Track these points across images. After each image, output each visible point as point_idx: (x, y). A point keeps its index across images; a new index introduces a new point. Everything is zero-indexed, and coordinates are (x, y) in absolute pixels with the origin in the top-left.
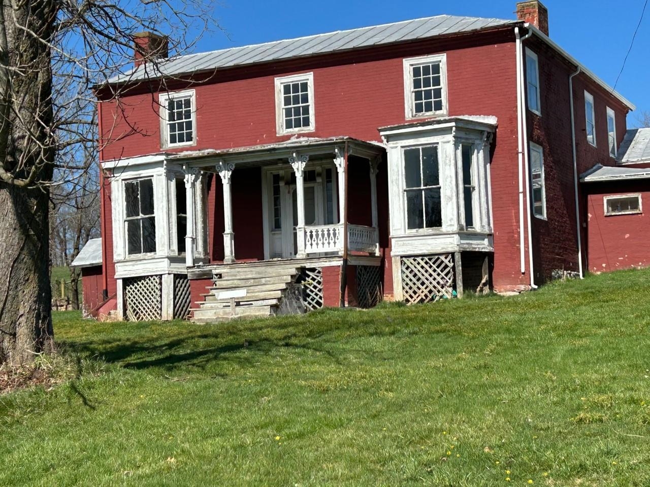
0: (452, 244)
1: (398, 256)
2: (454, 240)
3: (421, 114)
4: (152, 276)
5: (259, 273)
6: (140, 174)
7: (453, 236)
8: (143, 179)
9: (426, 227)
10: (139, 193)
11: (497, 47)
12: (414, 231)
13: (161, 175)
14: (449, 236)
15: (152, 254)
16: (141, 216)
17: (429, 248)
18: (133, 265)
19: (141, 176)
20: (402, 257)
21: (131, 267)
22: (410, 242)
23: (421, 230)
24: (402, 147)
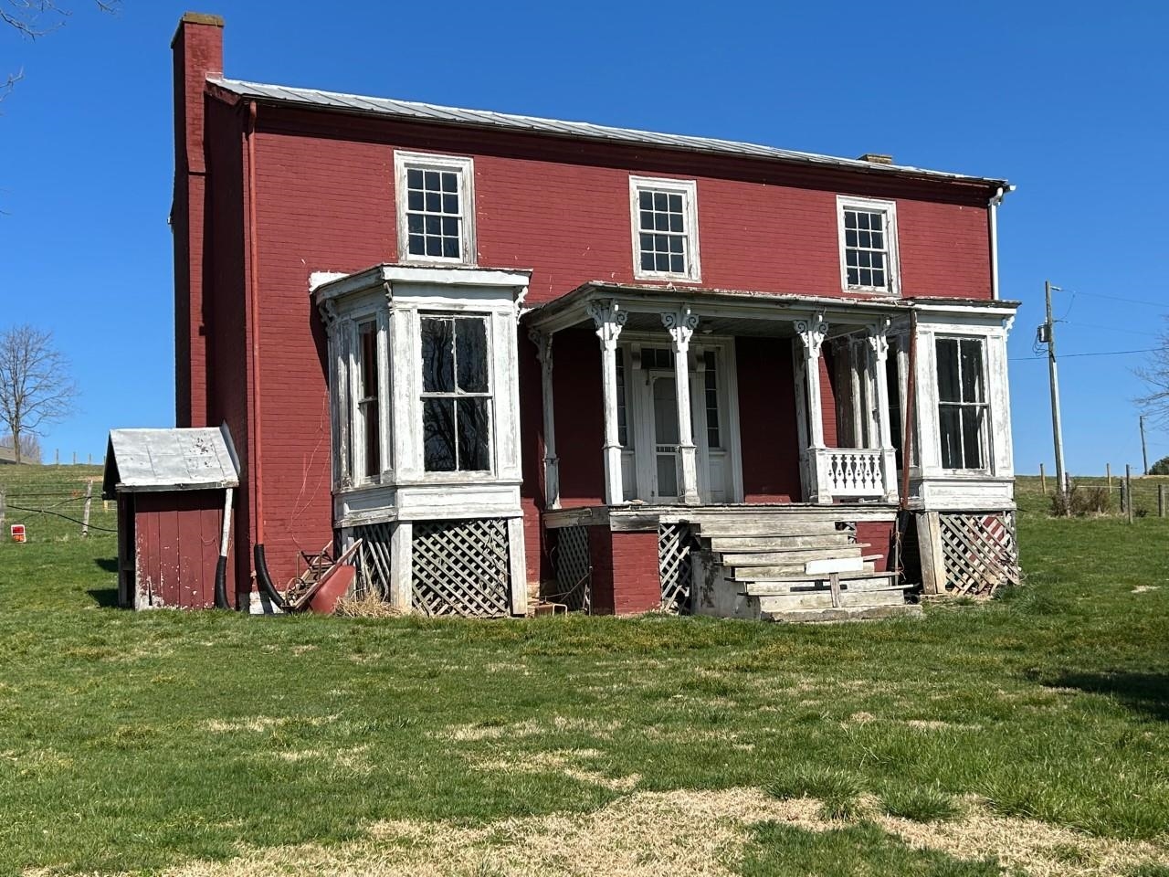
0: (1004, 497)
1: (935, 510)
2: (1007, 493)
3: (855, 287)
4: (484, 520)
5: (771, 527)
6: (463, 306)
7: (1006, 484)
8: (464, 317)
9: (966, 467)
10: (454, 343)
11: (963, 210)
12: (950, 471)
13: (507, 315)
14: (1001, 484)
15: (482, 473)
16: (458, 393)
17: (976, 501)
18: (440, 495)
19: (465, 309)
20: (940, 513)
21: (436, 497)
22: (948, 489)
23: (959, 471)
24: (936, 334)
